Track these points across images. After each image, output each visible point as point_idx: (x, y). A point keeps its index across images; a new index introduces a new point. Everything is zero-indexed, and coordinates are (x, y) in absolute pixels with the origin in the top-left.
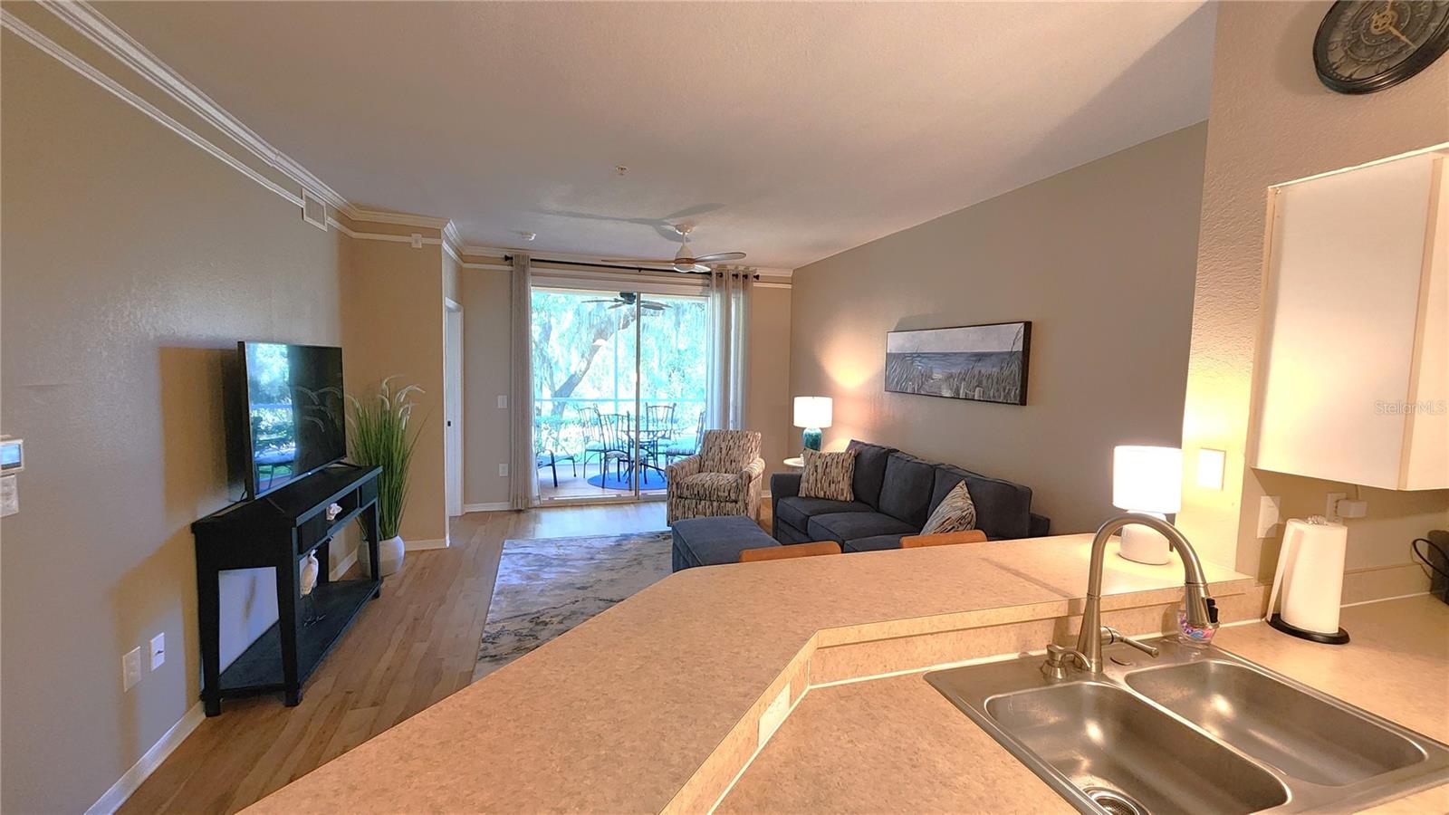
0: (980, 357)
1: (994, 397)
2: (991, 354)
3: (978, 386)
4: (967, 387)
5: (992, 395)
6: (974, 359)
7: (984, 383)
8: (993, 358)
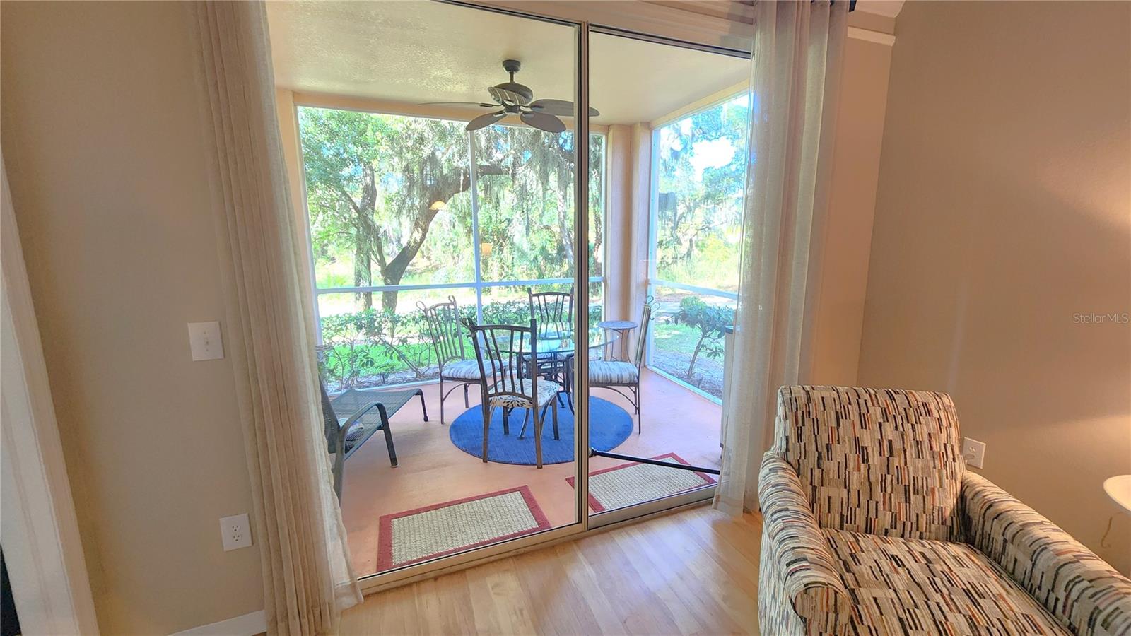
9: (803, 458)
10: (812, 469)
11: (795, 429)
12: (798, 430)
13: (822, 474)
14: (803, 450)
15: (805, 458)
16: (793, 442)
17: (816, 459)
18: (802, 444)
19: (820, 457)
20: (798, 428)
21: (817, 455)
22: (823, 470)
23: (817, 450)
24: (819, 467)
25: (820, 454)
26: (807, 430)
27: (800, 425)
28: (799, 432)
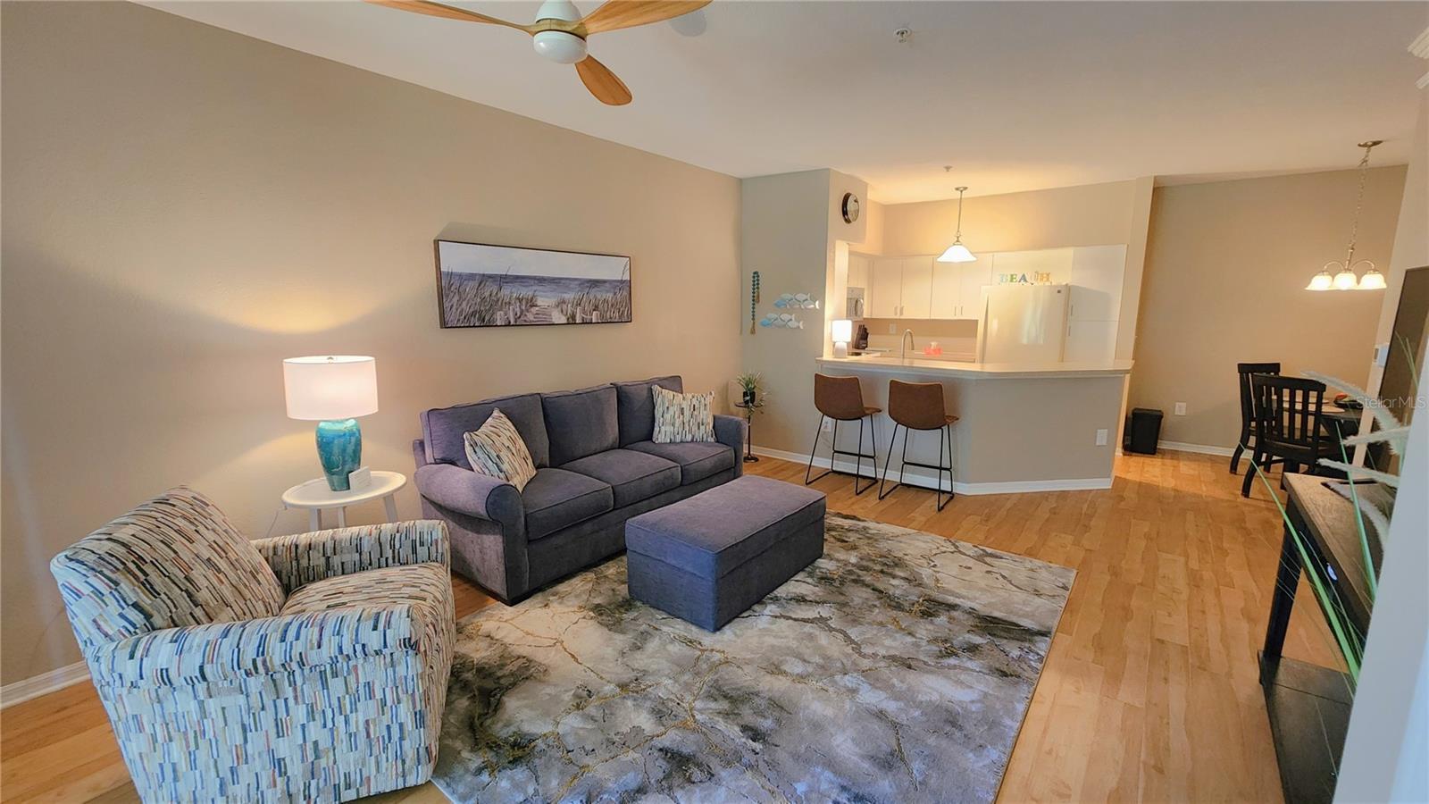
0: (595, 283)
1: (611, 318)
2: (605, 282)
3: (594, 310)
4: (584, 311)
5: (608, 316)
6: (589, 285)
7: (600, 307)
8: (607, 285)
9: (174, 610)
10: (191, 614)
11: (139, 588)
12: (144, 585)
13: (204, 610)
14: (168, 602)
15: (177, 609)
16: (149, 602)
17: (188, 599)
18: (163, 596)
19: (190, 596)
20: (143, 583)
21: (185, 595)
22: (201, 605)
23: (182, 590)
24: (196, 606)
25: (187, 591)
26: (154, 577)
27: (142, 578)
28: (148, 586)
